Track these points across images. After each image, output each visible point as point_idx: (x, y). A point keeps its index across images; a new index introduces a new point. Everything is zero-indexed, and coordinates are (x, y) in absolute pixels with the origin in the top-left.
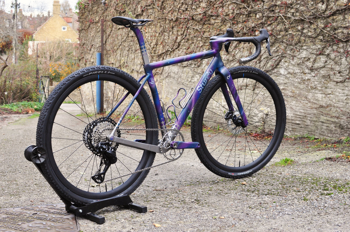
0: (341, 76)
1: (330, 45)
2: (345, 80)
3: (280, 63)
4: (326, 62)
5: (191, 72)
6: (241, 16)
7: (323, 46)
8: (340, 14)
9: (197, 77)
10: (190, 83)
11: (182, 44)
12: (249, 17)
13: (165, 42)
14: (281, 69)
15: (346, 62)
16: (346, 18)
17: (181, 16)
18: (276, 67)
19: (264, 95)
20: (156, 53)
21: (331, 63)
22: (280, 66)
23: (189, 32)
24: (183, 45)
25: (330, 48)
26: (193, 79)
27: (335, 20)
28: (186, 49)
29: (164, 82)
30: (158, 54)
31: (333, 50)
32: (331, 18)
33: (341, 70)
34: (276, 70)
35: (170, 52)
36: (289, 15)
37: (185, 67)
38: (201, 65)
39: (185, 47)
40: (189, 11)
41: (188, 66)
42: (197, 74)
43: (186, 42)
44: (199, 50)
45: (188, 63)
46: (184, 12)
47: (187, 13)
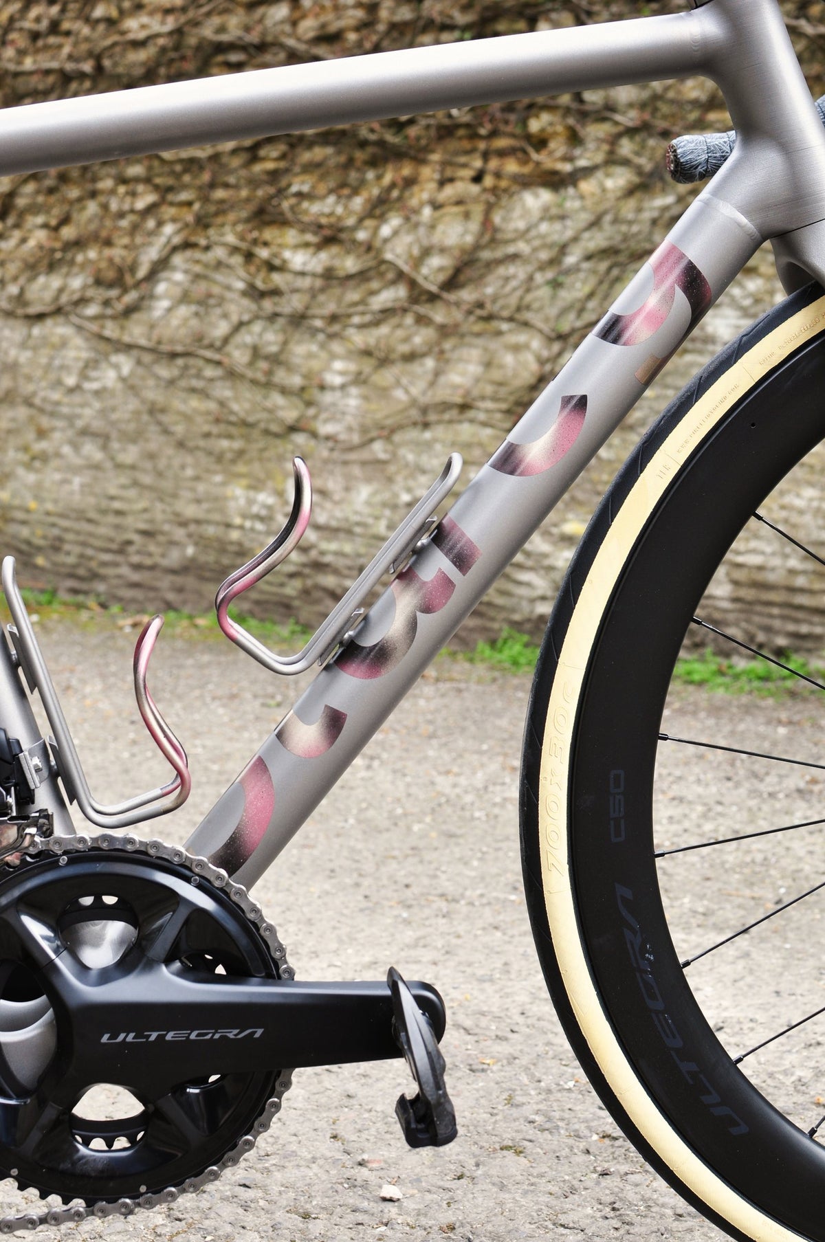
5: (78, 341)
9: (117, 367)
10: (77, 398)
11: (21, 202)
17: (20, 63)
24: (33, 209)
26: (93, 374)
28: (46, 226)
37: (40, 317)
38: (146, 303)
39: (40, 220)
40: (68, 33)
41: (58, 311)
42: (117, 351)
43: (51, 191)
44: (135, 228)
45: (64, 299)
46: (40, 43)
47: (60, 47)
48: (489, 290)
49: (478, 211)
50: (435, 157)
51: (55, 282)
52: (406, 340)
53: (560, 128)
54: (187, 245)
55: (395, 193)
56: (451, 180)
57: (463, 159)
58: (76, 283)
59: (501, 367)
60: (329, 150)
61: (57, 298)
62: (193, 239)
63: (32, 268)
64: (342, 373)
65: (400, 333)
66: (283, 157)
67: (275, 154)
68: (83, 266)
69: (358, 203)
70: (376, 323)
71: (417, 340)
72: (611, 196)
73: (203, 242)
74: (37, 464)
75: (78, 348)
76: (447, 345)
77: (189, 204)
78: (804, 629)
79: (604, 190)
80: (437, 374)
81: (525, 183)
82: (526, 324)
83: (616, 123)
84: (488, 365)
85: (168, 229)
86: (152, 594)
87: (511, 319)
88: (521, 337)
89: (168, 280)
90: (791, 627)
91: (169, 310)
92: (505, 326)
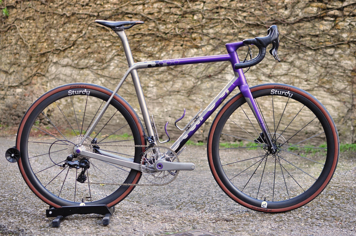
0: (308, 84)
1: (294, 53)
2: (313, 88)
3: (226, 69)
4: (289, 69)
5: (92, 74)
6: (172, 16)
7: (285, 53)
8: (309, 21)
9: (101, 81)
11: (78, 42)
12: (183, 17)
13: (52, 40)
14: (227, 75)
15: (315, 70)
16: (316, 26)
17: (78, 12)
18: (220, 73)
19: (203, 101)
20: (38, 50)
21: (296, 71)
22: (226, 71)
23: (91, 30)
24: (81, 44)
25: (294, 56)
26: (95, 82)
27: (302, 28)
28: (84, 48)
29: (48, 84)
30: (40, 52)
31: (299, 58)
32: (297, 25)
33: (309, 78)
34: (220, 76)
35: (59, 51)
36: (240, 18)
37: (83, 69)
38: (108, 67)
39: (83, 47)
40: (91, 6)
41: (87, 67)
42: (101, 77)
43: (86, 40)
44: (106, 51)
45: (88, 65)
46: (84, 7)
47: (89, 9)
48: (184, 68)
49: (181, 52)
50: (173, 41)
51: (86, 61)
52: (166, 78)
53: (198, 37)
54: (118, 55)
55: (164, 48)
56: (176, 46)
57: (179, 42)
58: (91, 62)
59: (186, 84)
60: (150, 37)
61: (86, 65)
62: (120, 54)
63: (80, 57)
64: (152, 84)
65: (165, 76)
66: (141, 38)
67: (138, 37)
68: (93, 58)
69: (157, 49)
70: (160, 74)
71: (169, 78)
72: (208, 51)
73: (122, 55)
74: (81, 101)
75: (92, 76)
76: (175, 79)
77: (119, 46)
78: (244, 136)
79: (207, 50)
80: (173, 85)
81: (192, 47)
82: (191, 76)
83: (209, 37)
84: (183, 83)
85: (114, 51)
86: (108, 131)
87: (188, 74)
88: (190, 78)
89: (114, 62)
90: (241, 136)
91: (114, 69)
92: (187, 76)
